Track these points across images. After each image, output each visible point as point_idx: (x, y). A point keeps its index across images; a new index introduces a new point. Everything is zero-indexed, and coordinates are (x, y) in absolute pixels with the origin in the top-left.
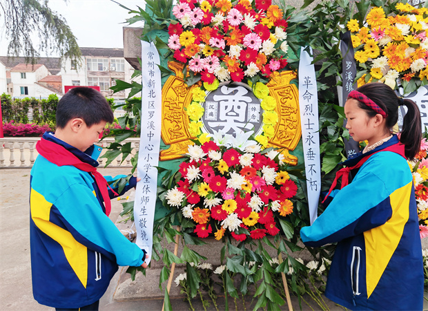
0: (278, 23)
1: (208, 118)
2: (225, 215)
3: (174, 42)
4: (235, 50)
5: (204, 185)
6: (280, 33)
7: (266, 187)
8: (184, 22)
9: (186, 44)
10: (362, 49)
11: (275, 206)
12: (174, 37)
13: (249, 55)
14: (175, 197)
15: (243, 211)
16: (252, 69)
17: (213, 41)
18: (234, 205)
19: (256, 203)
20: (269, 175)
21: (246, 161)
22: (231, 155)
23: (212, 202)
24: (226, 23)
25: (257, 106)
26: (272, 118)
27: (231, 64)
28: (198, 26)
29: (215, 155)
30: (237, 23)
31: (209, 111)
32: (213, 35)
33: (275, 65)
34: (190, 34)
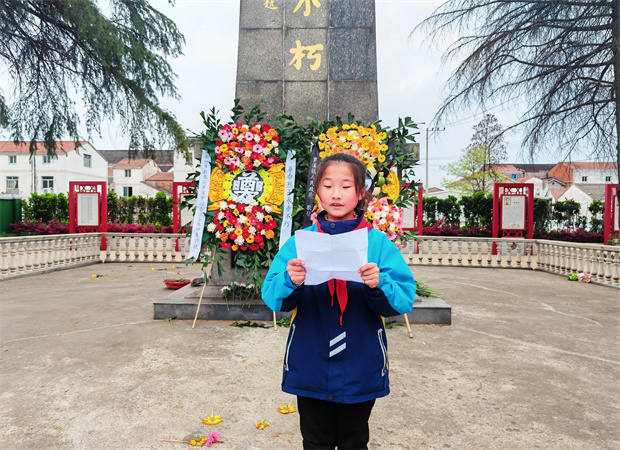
0: (274, 139)
1: (234, 189)
2: (236, 237)
3: (218, 150)
4: (248, 154)
5: (227, 222)
6: (275, 144)
7: (258, 222)
8: (224, 140)
9: (223, 151)
10: (324, 150)
11: (263, 232)
12: (217, 148)
13: (255, 156)
14: (211, 227)
15: (246, 234)
16: (257, 163)
17: (236, 149)
18: (241, 231)
19: (252, 230)
20: (260, 216)
21: (248, 209)
22: (241, 207)
23: (230, 230)
24: (244, 139)
25: (262, 183)
26: (269, 189)
27: (245, 161)
28: (231, 141)
29: (233, 206)
30: (250, 139)
31: (235, 185)
32: (237, 146)
33: (271, 161)
34: (225, 145)
